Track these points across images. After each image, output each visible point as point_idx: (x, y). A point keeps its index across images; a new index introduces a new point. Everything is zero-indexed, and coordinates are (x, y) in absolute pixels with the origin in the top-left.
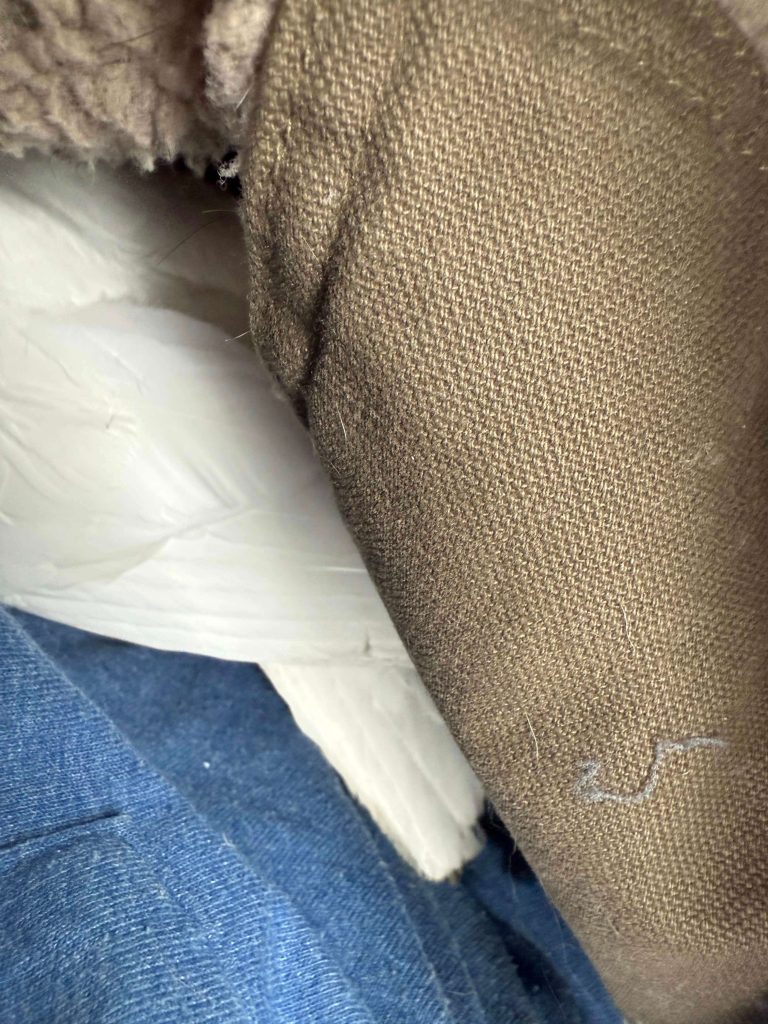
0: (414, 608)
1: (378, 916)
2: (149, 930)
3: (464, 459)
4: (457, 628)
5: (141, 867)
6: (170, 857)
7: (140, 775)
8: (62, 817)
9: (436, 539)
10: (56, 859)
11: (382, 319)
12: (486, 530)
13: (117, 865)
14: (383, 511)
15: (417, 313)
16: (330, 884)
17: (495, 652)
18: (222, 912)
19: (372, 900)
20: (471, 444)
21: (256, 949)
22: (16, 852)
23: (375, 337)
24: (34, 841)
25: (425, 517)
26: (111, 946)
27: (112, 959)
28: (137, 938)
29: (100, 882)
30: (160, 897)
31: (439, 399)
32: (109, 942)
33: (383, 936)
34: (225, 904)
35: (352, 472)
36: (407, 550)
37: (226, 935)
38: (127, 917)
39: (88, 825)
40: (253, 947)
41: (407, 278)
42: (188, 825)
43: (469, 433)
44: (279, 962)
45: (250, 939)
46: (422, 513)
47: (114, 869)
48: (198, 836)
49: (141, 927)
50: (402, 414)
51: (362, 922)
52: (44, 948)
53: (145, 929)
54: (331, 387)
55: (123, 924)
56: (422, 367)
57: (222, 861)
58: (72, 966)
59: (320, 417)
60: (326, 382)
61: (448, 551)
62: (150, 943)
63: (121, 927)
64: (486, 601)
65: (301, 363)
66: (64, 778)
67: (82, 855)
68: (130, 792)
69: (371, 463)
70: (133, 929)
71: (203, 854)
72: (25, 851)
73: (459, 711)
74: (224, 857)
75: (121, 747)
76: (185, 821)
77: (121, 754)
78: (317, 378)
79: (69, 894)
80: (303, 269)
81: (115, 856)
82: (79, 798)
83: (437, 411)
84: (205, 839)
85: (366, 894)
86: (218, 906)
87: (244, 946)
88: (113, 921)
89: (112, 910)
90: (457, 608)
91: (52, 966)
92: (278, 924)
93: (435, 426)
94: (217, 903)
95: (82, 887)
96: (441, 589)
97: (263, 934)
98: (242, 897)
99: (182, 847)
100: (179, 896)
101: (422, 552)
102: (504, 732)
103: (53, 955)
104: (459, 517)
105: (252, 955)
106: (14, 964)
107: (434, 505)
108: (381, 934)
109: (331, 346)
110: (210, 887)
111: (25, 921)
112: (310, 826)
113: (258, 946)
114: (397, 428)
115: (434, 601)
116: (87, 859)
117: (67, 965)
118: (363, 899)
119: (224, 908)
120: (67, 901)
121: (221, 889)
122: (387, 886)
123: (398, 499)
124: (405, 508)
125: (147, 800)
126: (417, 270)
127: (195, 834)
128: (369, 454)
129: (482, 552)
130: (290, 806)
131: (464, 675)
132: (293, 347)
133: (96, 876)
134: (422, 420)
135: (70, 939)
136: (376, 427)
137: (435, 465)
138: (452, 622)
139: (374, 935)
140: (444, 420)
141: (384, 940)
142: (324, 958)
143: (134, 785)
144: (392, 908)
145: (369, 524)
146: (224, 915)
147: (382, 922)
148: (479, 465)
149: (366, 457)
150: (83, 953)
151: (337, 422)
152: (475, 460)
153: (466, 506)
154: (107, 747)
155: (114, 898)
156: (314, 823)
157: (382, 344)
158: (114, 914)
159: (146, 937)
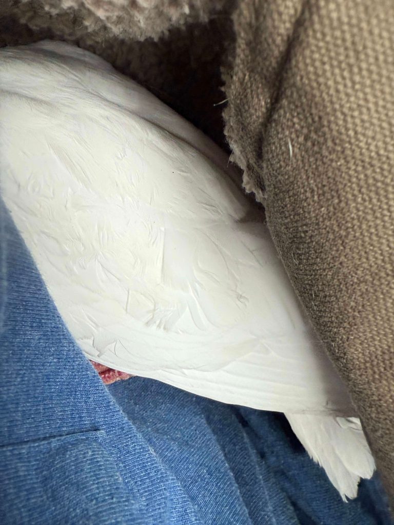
0: (324, 270)
1: (224, 496)
2: (114, 500)
3: (375, 162)
4: (356, 280)
5: (110, 462)
6: (122, 457)
7: (110, 409)
8: (72, 426)
9: (348, 219)
10: (70, 451)
11: (327, 67)
12: (386, 212)
13: (99, 460)
14: (312, 203)
15: (352, 61)
16: (199, 476)
17: (382, 296)
18: (146, 492)
19: (222, 486)
20: (382, 152)
21: (162, 514)
22: (49, 443)
23: (321, 80)
24: (59, 438)
25: (343, 205)
26: (96, 507)
27: (96, 514)
28: (109, 503)
29: (91, 468)
30: (119, 482)
31: (363, 121)
32: (95, 505)
33: (227, 508)
34: (148, 487)
35: (291, 179)
36: (325, 229)
37: (147, 505)
38: (104, 491)
39: (84, 433)
40: (161, 513)
41: (348, 36)
42: (132, 440)
43: (380, 144)
44: (172, 521)
45: (159, 508)
46: (340, 201)
47: (98, 462)
48: (136, 447)
49: (110, 497)
50: (335, 133)
51: (216, 499)
52: (62, 503)
53: (112, 498)
54: (285, 121)
55: (102, 495)
56: (352, 99)
57: (147, 462)
58: (76, 516)
59: (274, 143)
60: (282, 118)
61: (356, 227)
62: (115, 507)
63: (101, 496)
64: (379, 262)
65: (264, 110)
66: (75, 405)
67: (82, 451)
68: (105, 418)
69: (307, 171)
70: (107, 498)
71: (138, 457)
72: (55, 443)
73: (348, 338)
74: (149, 460)
75: (104, 393)
76: (130, 437)
77: (103, 396)
78: (276, 116)
79: (76, 473)
80: (274, 41)
81: (98, 454)
82: (81, 417)
83: (359, 129)
84: (140, 449)
85: (218, 483)
86: (144, 488)
87: (156, 512)
88: (97, 493)
89: (96, 486)
90: (356, 267)
91: (65, 514)
92: (172, 500)
93: (358, 140)
94: (143, 487)
95: (82, 470)
96: (347, 254)
97: (166, 506)
98: (156, 484)
99: (128, 452)
100: (126, 481)
101: (337, 229)
102: (379, 352)
103: (66, 508)
104: (367, 203)
105: (160, 517)
106: (46, 510)
107: (350, 196)
108: (226, 507)
109: (288, 93)
110: (140, 477)
111: (53, 485)
112: (188, 444)
113: (163, 513)
114: (330, 144)
115: (341, 263)
116: (85, 453)
117: (73, 515)
118: (216, 485)
119: (147, 489)
120: (75, 477)
121: (146, 479)
122: (230, 478)
123: (324, 194)
124: (328, 200)
125: (112, 423)
126: (355, 30)
127: (135, 446)
128: (306, 165)
129: (380, 228)
130: (176, 434)
131: (356, 314)
132: (260, 100)
133: (89, 464)
134: (348, 136)
135: (75, 500)
136: (313, 145)
137: (353, 167)
138: (352, 276)
139: (222, 506)
140: (364, 135)
141: (228, 510)
142: (196, 520)
143: (107, 414)
144: (233, 491)
145: (299, 214)
146: (146, 494)
147: (227, 500)
148: (386, 166)
149: (303, 167)
150: (81, 509)
151: (286, 144)
152: (383, 163)
153: (373, 195)
154: (97, 392)
155: (98, 479)
156: (190, 443)
157: (326, 84)
158: (98, 488)
159: (112, 503)
